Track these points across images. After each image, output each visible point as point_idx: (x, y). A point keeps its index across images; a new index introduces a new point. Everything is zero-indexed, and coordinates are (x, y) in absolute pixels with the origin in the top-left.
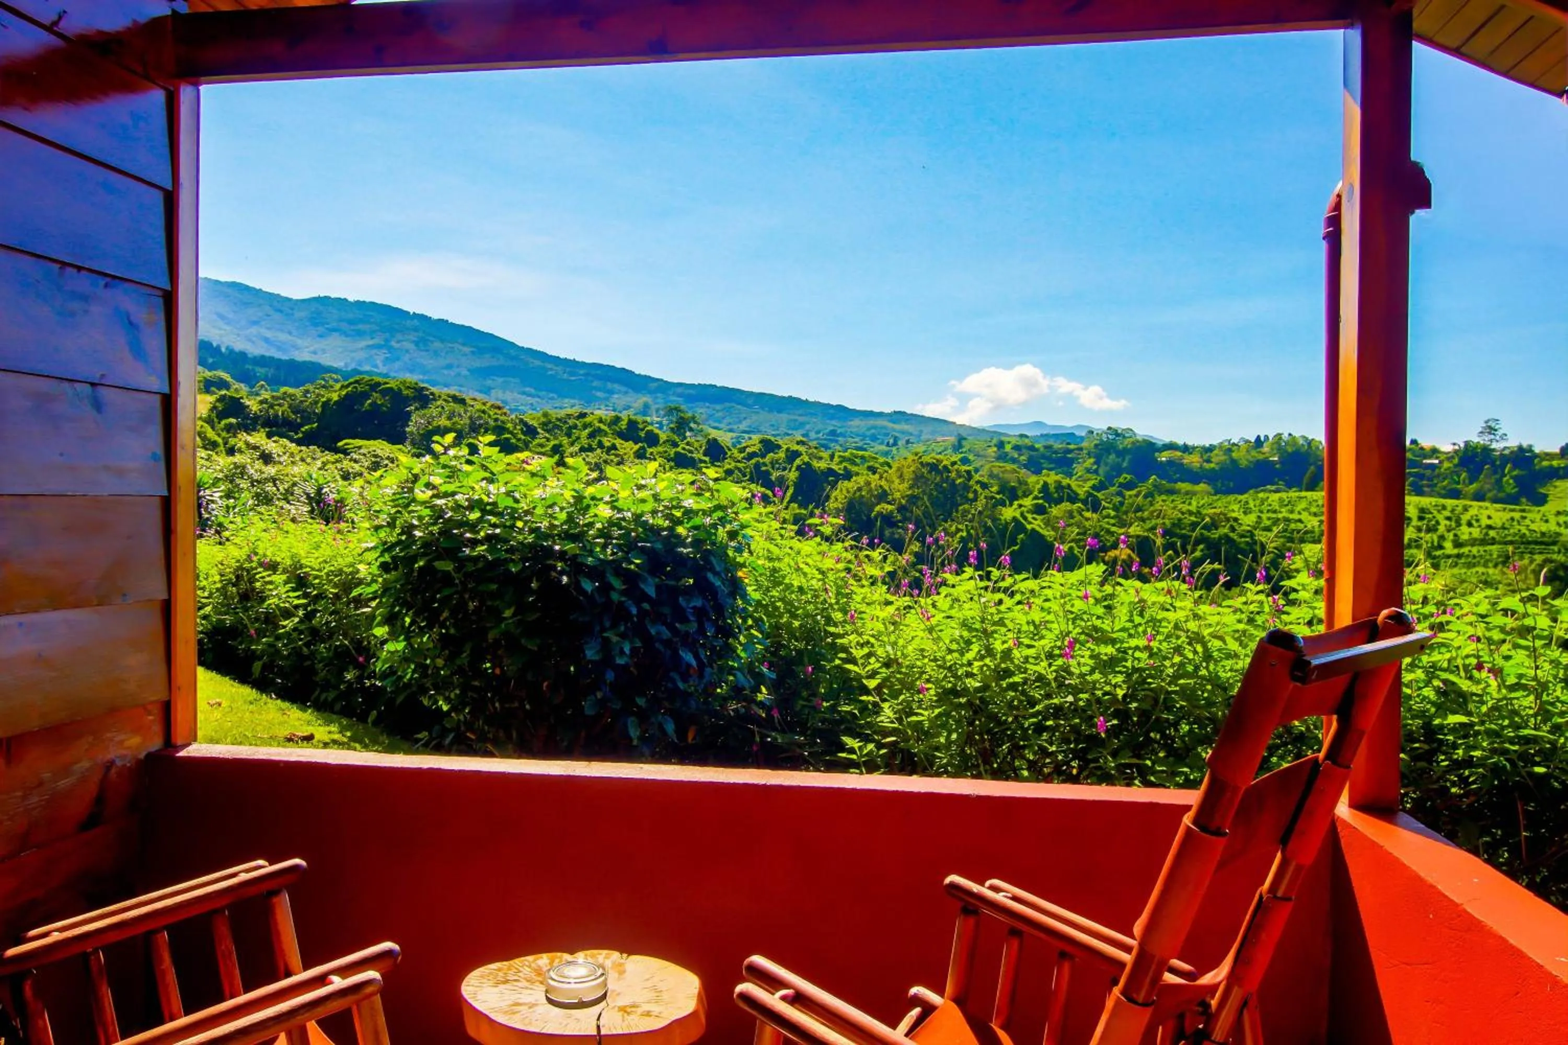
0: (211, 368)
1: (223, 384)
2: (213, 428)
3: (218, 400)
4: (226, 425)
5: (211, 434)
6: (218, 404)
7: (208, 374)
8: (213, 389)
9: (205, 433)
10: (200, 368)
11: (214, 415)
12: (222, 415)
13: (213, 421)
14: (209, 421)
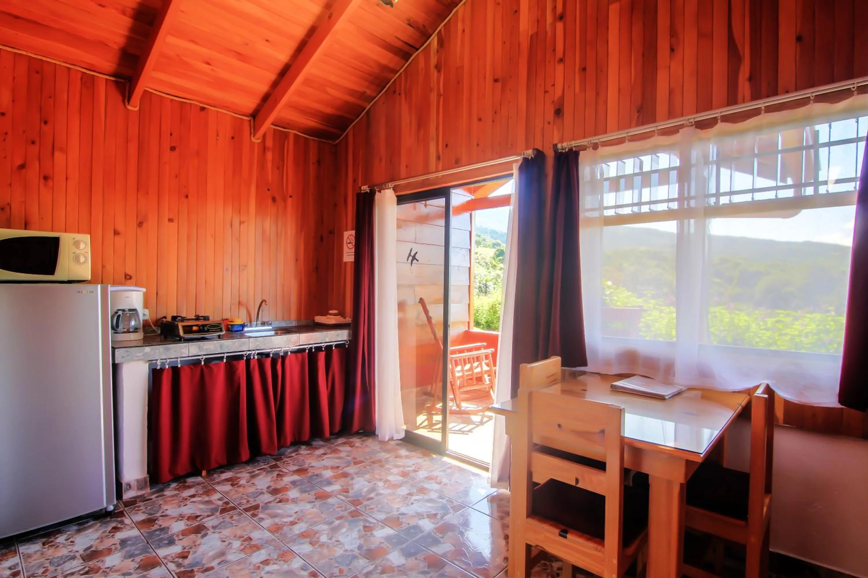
0: (496, 239)
1: (498, 245)
2: (495, 260)
3: (497, 251)
4: (499, 259)
5: (494, 263)
6: (497, 252)
7: (494, 241)
8: (495, 246)
9: (492, 262)
10: (492, 239)
11: (495, 256)
12: (498, 256)
13: (495, 258)
14: (494, 258)
